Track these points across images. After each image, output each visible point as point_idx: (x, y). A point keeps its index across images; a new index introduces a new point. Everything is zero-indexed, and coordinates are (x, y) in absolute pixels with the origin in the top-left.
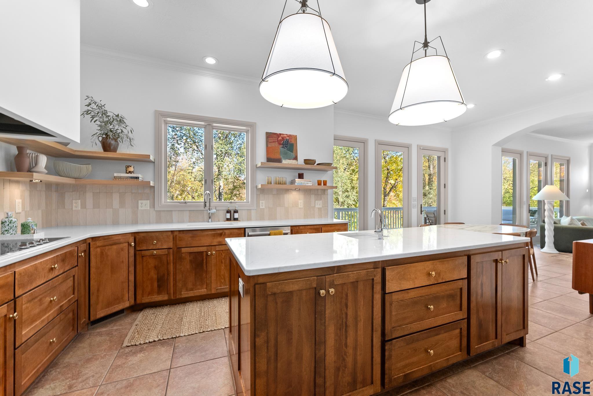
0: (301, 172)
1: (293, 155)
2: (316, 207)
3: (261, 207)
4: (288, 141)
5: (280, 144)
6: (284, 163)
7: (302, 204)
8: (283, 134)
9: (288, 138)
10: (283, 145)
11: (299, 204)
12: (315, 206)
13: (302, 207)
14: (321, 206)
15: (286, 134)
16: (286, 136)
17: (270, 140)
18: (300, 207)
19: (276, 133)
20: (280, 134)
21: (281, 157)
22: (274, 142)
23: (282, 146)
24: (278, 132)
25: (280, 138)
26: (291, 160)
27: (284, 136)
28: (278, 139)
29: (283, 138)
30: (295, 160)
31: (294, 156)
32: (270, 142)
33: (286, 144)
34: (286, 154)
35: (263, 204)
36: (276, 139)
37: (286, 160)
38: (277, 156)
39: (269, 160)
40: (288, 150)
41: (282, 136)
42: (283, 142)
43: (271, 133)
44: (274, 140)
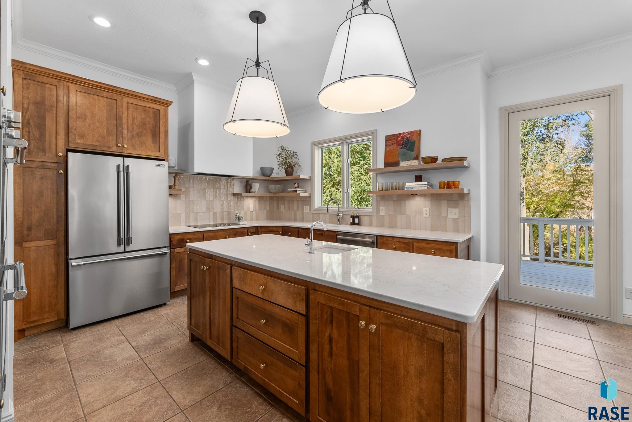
0: (418, 173)
1: (414, 154)
2: (449, 217)
3: (381, 214)
4: (408, 140)
5: (399, 145)
6: (402, 166)
7: (428, 212)
8: (403, 133)
9: (409, 136)
10: (402, 145)
11: (424, 212)
12: (447, 216)
13: (428, 215)
14: (457, 216)
15: (407, 132)
16: (406, 134)
17: (389, 144)
18: (425, 215)
19: (395, 134)
20: (400, 134)
21: (399, 159)
22: (393, 144)
23: (401, 147)
24: (397, 132)
25: (400, 138)
26: (411, 161)
27: (404, 134)
28: (397, 140)
29: (402, 137)
30: (415, 160)
31: (414, 156)
32: (388, 145)
33: (406, 144)
34: (405, 154)
35: (383, 211)
36: (396, 140)
37: (405, 162)
38: (394, 159)
39: (387, 165)
40: (408, 149)
41: (402, 135)
42: (403, 142)
43: (390, 135)
44: (393, 143)
